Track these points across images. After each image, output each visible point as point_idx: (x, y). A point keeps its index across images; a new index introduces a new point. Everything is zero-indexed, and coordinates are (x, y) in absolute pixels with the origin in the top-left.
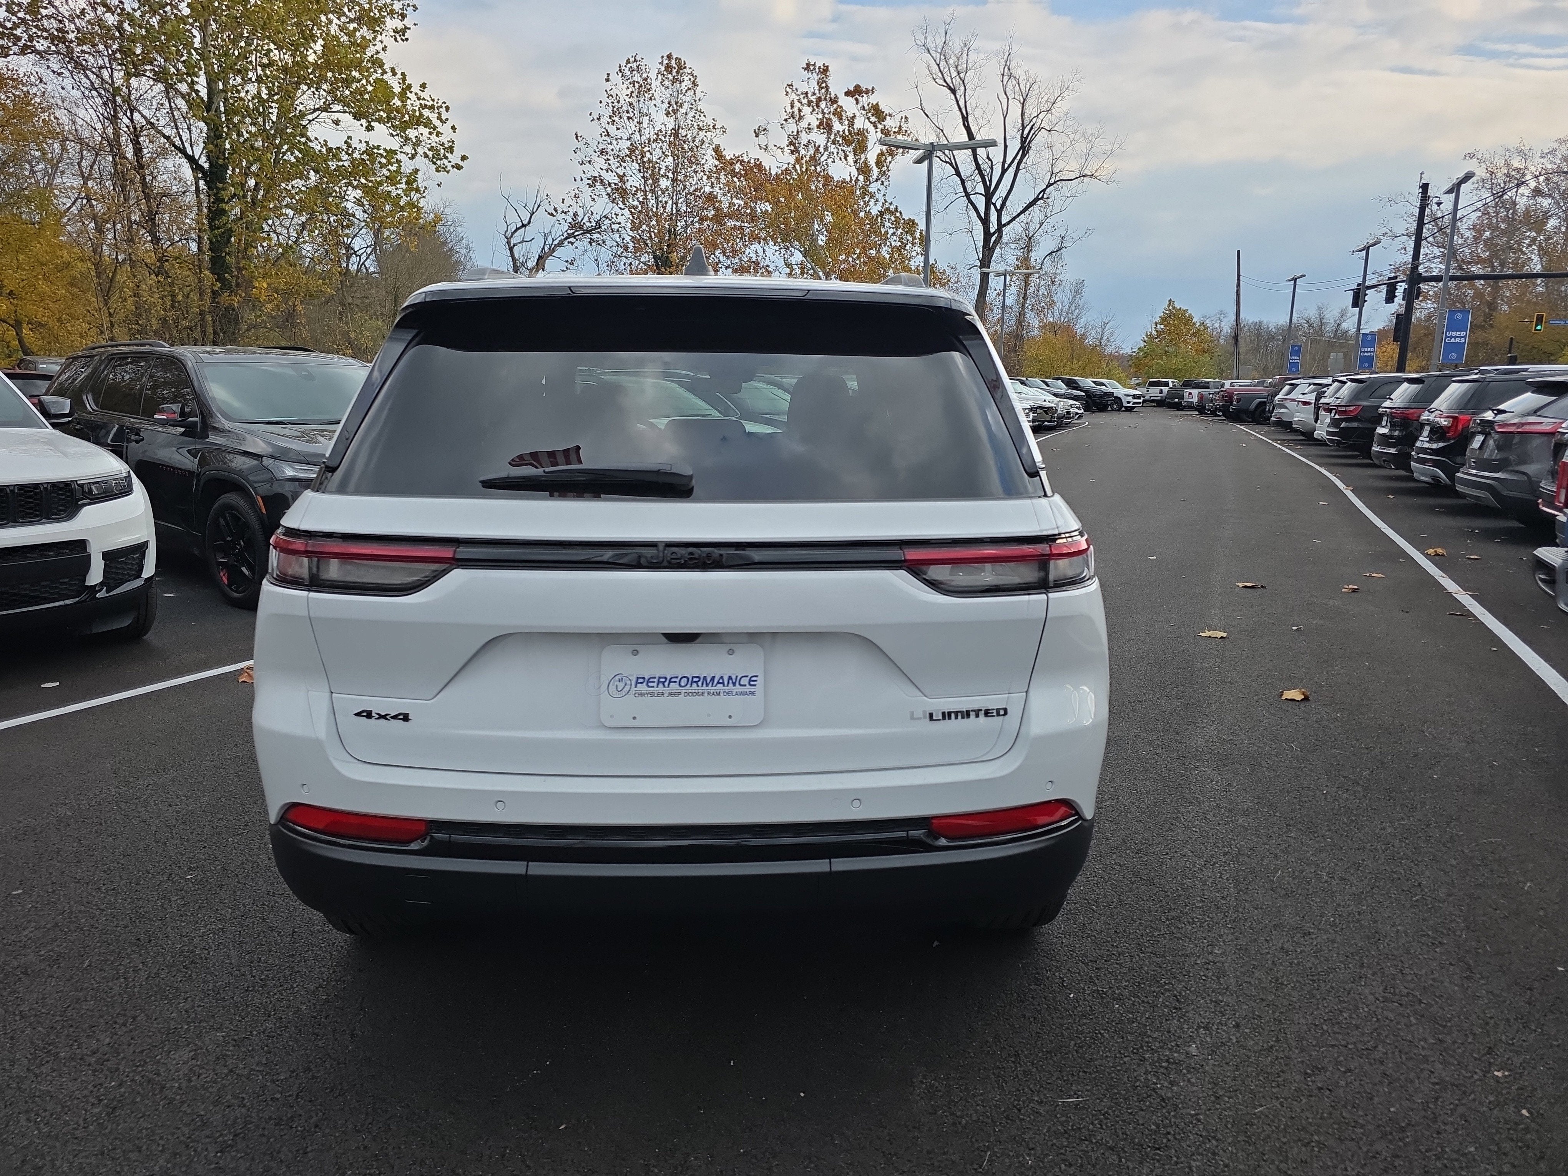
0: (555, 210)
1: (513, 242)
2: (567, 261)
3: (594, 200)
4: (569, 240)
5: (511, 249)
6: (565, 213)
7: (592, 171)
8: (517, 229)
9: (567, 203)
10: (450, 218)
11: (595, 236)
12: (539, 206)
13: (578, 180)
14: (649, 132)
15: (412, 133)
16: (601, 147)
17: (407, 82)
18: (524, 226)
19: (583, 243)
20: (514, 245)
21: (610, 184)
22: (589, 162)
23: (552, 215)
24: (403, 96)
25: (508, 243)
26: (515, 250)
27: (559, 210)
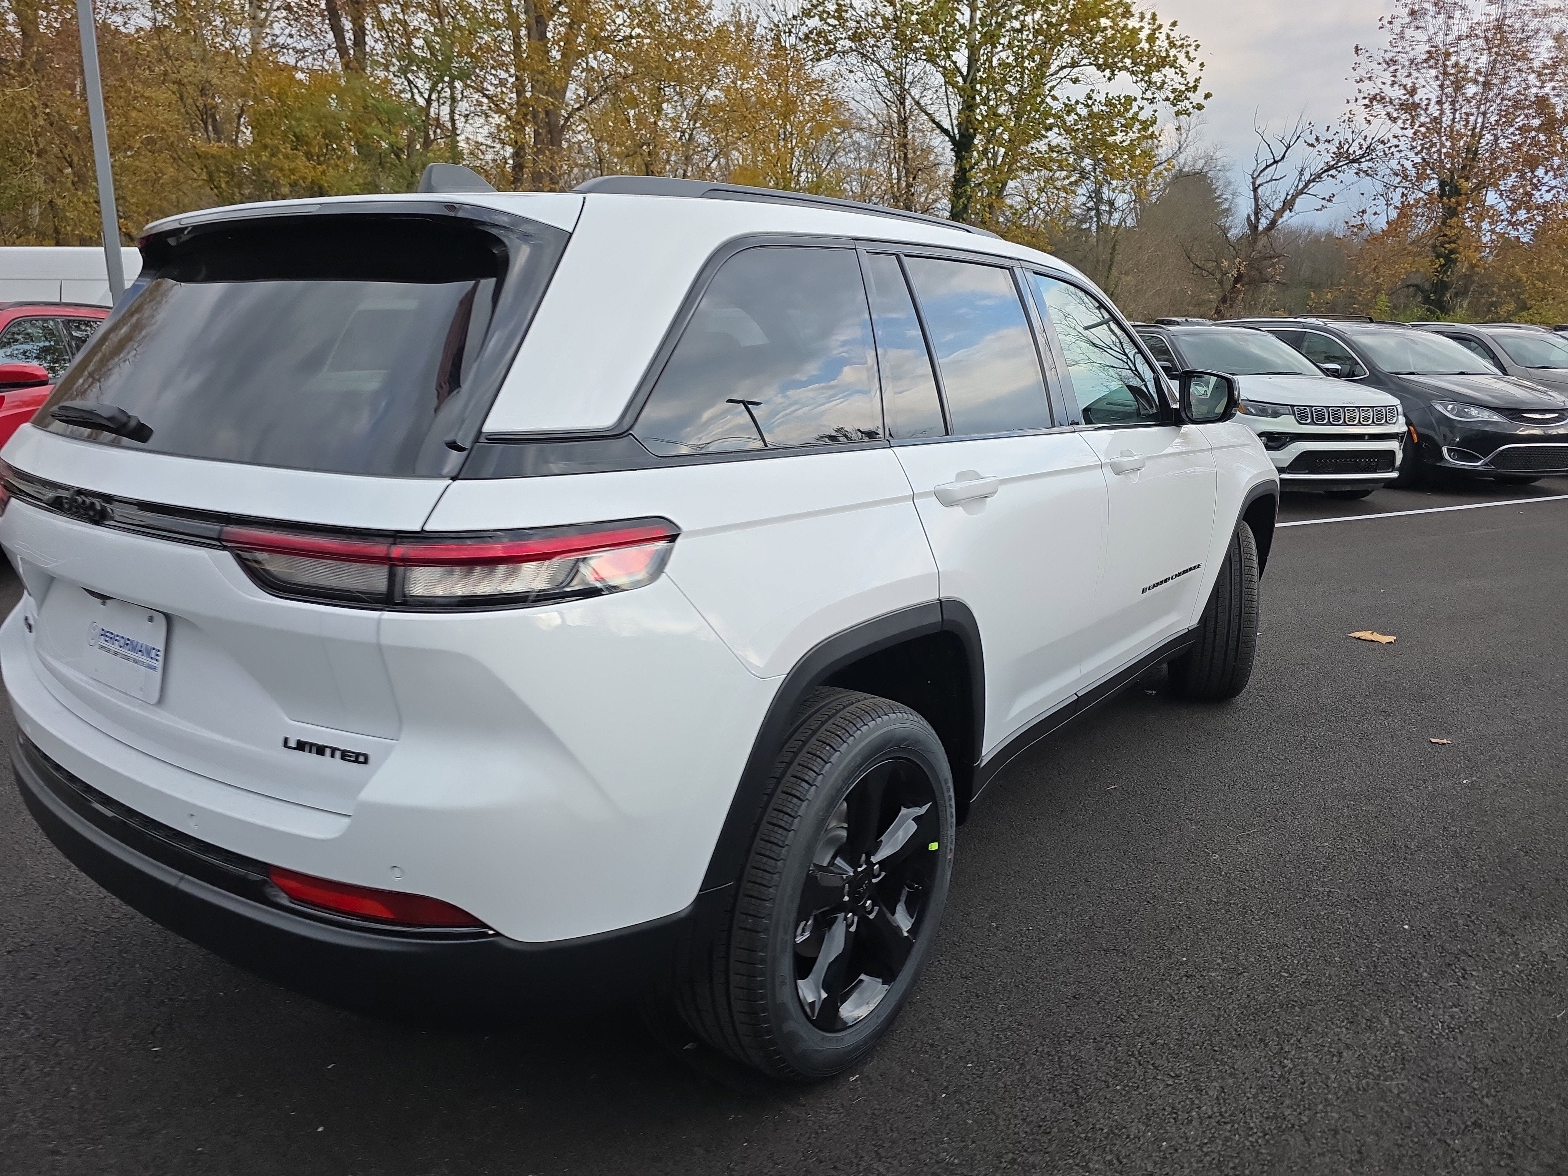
0: (1317, 139)
1: (1258, 182)
2: (1324, 199)
3: (1369, 122)
4: (1330, 173)
5: (1255, 190)
6: (1329, 142)
7: (1369, 88)
8: (1267, 166)
9: (1332, 130)
10: (1219, 163)
11: (1365, 166)
12: (1298, 138)
13: (1352, 101)
14: (1460, 26)
15: (1156, 77)
16: (1388, 56)
17: (1157, 23)
18: (1276, 162)
19: (1348, 174)
20: (1259, 186)
21: (1391, 102)
22: (1370, 78)
23: (1312, 145)
24: (1151, 39)
25: (1254, 183)
26: (1259, 190)
27: (1322, 139)
